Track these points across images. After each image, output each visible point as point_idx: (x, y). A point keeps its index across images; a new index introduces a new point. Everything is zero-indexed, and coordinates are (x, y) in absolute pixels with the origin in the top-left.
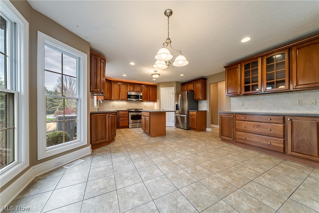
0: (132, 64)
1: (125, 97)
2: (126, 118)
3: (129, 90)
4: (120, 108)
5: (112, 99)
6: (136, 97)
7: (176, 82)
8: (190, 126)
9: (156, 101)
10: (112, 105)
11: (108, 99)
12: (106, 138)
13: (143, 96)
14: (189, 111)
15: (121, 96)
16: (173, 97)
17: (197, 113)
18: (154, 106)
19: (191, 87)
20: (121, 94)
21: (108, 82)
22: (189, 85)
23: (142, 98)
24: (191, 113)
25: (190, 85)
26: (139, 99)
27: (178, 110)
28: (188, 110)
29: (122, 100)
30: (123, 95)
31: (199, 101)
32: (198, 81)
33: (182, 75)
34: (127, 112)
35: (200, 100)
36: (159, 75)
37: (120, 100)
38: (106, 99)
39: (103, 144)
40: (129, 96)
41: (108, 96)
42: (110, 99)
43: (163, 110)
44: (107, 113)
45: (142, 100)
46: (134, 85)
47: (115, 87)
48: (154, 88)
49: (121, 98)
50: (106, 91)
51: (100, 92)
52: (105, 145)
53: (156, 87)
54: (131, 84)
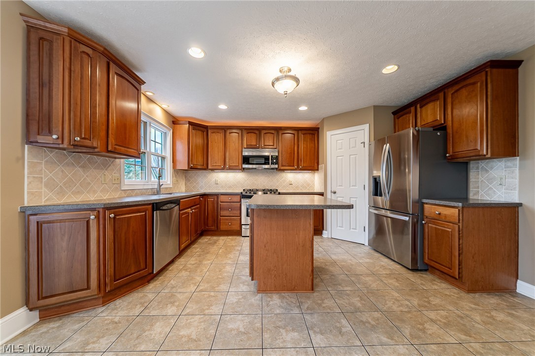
1: (237, 160)
2: (235, 212)
3: (247, 145)
4: (230, 187)
5: (210, 167)
6: (263, 161)
7: (375, 107)
8: (426, 260)
9: (318, 170)
10: (214, 180)
11: (199, 167)
12: (88, 288)
13: (280, 158)
14: (424, 201)
15: (227, 160)
16: (364, 154)
17: (462, 211)
18: (313, 181)
19: (431, 114)
20: (228, 154)
21: (199, 130)
22: (424, 108)
23: (277, 163)
24: (432, 209)
25: (430, 106)
26: (269, 164)
27: (381, 195)
28: (417, 197)
29: (232, 169)
30: (233, 158)
31: (472, 165)
32: (471, 81)
33: (390, 69)
34: (237, 198)
35: (483, 158)
36: (297, 80)
37: (227, 169)
38: (192, 168)
39: (84, 304)
40: (246, 160)
41: (199, 160)
42: (205, 167)
43: (335, 193)
44: (93, 210)
45: (276, 166)
46: (257, 132)
47: (216, 139)
48: (310, 135)
49: (227, 163)
50: (192, 149)
51: (65, 146)
52: (94, 306)
53: (316, 132)
54: (250, 130)
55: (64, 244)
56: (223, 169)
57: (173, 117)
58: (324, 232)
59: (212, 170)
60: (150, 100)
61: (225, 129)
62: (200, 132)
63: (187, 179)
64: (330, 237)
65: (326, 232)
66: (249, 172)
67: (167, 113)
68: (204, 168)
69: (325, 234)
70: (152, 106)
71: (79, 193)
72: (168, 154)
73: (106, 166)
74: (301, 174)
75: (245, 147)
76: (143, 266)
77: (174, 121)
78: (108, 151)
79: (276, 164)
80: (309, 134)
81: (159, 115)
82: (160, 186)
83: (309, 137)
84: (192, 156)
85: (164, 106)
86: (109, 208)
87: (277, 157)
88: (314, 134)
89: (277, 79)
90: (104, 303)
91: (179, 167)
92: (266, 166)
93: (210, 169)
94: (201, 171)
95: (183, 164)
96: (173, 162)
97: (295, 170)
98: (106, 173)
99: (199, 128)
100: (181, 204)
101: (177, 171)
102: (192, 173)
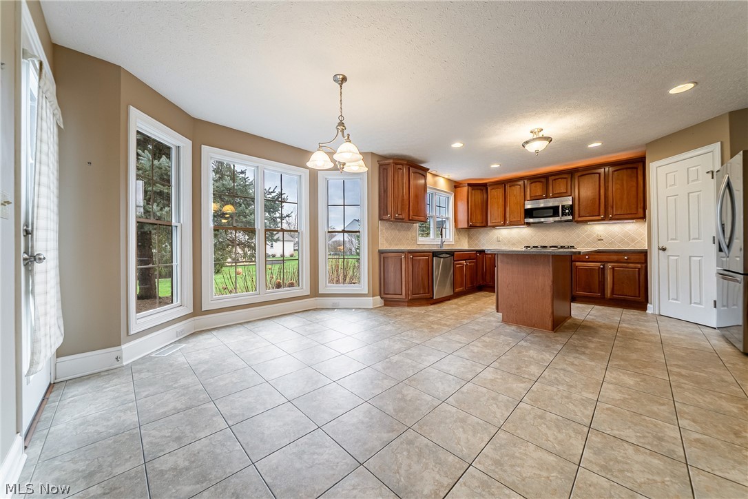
0: (457, 145)
1: (518, 215)
3: (530, 197)
4: (514, 244)
5: (489, 224)
7: (732, 114)
9: (644, 217)
10: (495, 237)
11: (478, 225)
12: (401, 294)
13: (576, 207)
15: (508, 216)
20: (508, 209)
23: (572, 214)
26: (559, 216)
29: (513, 224)
30: (515, 212)
37: (508, 225)
38: (471, 226)
39: (400, 303)
40: (529, 213)
41: (478, 218)
42: (485, 225)
43: (664, 249)
44: (403, 252)
45: (570, 218)
46: (543, 180)
47: (495, 195)
48: (628, 170)
49: (508, 219)
50: (471, 209)
51: (392, 219)
52: (404, 306)
53: (641, 164)
54: (534, 179)
55: (392, 269)
56: (504, 225)
57: (455, 182)
58: (649, 305)
59: (494, 227)
60: (435, 175)
61: (505, 184)
62: (479, 191)
63: (470, 237)
64: (657, 313)
65: (651, 306)
66: (537, 227)
67: (449, 180)
68: (483, 225)
69: (650, 309)
70: (437, 178)
71: (397, 245)
72: (451, 215)
73: (409, 229)
74: (619, 225)
75: (529, 199)
76: (427, 291)
77: (456, 185)
78: (410, 220)
79: (569, 215)
80: (627, 168)
81: (442, 184)
82: (442, 243)
83: (624, 174)
84: (471, 215)
85: (446, 177)
86: (410, 252)
87: (572, 207)
88: (636, 168)
89: (527, 142)
90: (408, 306)
91: (460, 226)
92: (557, 219)
93: (490, 226)
94: (482, 229)
95: (463, 223)
96: (455, 222)
97: (603, 220)
98: (409, 233)
99: (479, 187)
100: (455, 256)
101: (458, 230)
102: (473, 231)
